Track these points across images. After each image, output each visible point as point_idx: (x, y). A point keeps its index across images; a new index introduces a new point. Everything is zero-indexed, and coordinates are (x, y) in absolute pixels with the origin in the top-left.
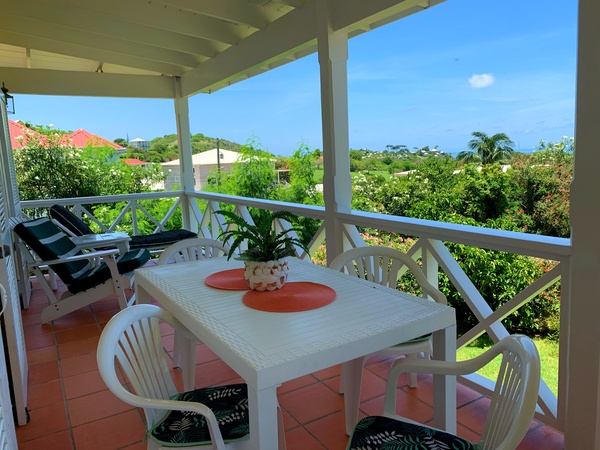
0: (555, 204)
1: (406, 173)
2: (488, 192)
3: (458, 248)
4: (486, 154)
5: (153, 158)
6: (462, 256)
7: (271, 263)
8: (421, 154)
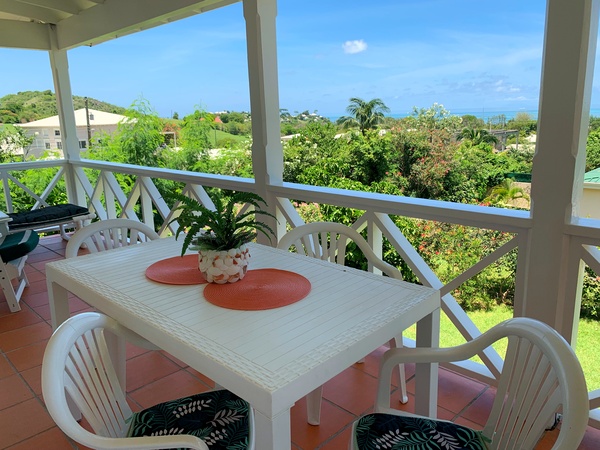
0: (428, 166)
1: (291, 137)
2: (372, 156)
3: (349, 211)
4: (363, 119)
5: (6, 118)
6: (353, 219)
7: (233, 252)
8: (302, 119)
